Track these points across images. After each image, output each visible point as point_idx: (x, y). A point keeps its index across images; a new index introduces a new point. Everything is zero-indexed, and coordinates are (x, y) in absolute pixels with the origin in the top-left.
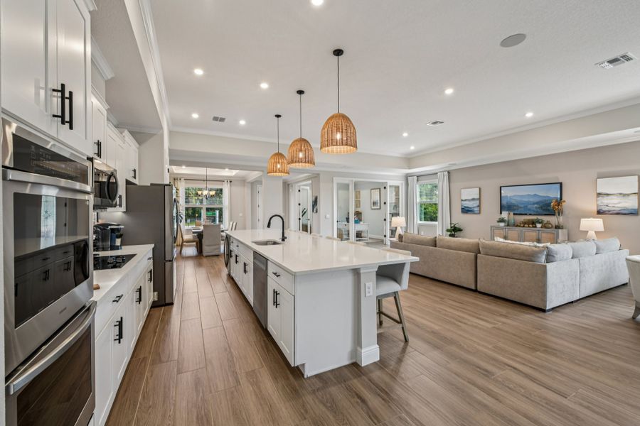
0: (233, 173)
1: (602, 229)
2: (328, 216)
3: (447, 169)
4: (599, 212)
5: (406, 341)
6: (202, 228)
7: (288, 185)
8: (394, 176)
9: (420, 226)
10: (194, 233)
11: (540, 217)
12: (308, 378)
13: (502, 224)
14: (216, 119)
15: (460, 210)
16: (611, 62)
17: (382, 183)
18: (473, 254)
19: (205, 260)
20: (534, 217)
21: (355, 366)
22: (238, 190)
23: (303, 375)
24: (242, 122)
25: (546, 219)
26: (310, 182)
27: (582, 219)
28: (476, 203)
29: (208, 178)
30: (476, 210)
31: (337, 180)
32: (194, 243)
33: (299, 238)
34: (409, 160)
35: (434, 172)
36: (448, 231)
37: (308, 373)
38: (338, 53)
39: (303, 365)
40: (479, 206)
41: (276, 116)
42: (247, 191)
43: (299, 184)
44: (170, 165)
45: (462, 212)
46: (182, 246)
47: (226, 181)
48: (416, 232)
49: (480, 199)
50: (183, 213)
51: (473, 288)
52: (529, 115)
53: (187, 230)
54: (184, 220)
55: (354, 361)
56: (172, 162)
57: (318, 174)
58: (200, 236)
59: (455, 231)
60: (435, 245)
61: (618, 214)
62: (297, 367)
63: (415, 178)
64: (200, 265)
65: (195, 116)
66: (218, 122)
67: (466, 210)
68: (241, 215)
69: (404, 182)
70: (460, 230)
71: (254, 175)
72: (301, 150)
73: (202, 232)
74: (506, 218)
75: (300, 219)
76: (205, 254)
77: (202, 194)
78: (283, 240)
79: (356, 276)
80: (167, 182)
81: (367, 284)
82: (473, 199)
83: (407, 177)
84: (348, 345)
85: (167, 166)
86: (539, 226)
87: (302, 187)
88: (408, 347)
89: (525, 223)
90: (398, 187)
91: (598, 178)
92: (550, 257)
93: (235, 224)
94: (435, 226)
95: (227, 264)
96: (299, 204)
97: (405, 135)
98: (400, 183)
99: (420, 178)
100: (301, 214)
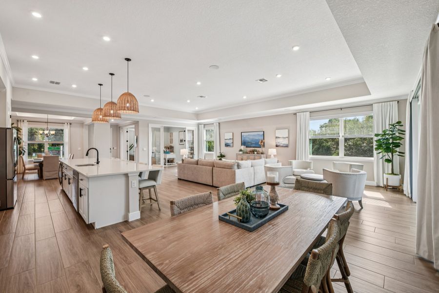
0: (72, 118)
1: (276, 154)
2: (145, 149)
3: (218, 121)
4: (277, 146)
5: (160, 210)
6: (42, 159)
7: (119, 127)
8: (190, 124)
9: (206, 154)
10: (35, 162)
11: (256, 148)
12: (97, 229)
13: (241, 152)
14: (52, 82)
15: (224, 145)
16: (261, 80)
17: (184, 128)
18: (211, 167)
19: (44, 182)
20: (254, 149)
21: (126, 222)
22: (77, 130)
23: (94, 228)
24: (74, 86)
25: (258, 149)
26: (134, 126)
27: (269, 150)
28: (231, 141)
29: (49, 121)
30: (231, 145)
31: (151, 126)
32: (37, 171)
33: (127, 164)
34: (197, 115)
35: (212, 123)
36: (218, 157)
37: (97, 227)
38: (128, 60)
39: (94, 223)
40: (233, 143)
41: (99, 84)
42: (85, 131)
43: (128, 127)
44: (12, 110)
45: (226, 146)
46: (24, 173)
47: (66, 123)
48: (203, 158)
49: (233, 139)
50: (26, 148)
51: (212, 185)
52: (245, 97)
53: (28, 161)
54: (26, 154)
55: (126, 220)
56: (13, 109)
57: (138, 122)
58: (41, 164)
59: (222, 156)
60: (197, 164)
61: (282, 147)
62: (91, 224)
63: (203, 125)
64: (39, 185)
65: (35, 79)
66: (54, 84)
67: (227, 145)
68: (79, 149)
69: (197, 128)
70: (224, 156)
71: (89, 121)
72: (112, 109)
73: (43, 161)
74: (243, 149)
75: (127, 151)
76: (44, 178)
77: (44, 133)
78: (98, 163)
79: (126, 177)
80: (9, 126)
81: (133, 182)
82: (230, 139)
83: (199, 125)
84: (122, 212)
85: (9, 112)
86: (255, 153)
87: (129, 129)
88: (161, 213)
89: (251, 152)
90: (193, 131)
91: (277, 129)
92: (239, 166)
93: (72, 156)
94: (213, 154)
95: (61, 183)
96: (127, 141)
97: (188, 101)
98: (194, 128)
99: (206, 126)
100: (129, 149)
